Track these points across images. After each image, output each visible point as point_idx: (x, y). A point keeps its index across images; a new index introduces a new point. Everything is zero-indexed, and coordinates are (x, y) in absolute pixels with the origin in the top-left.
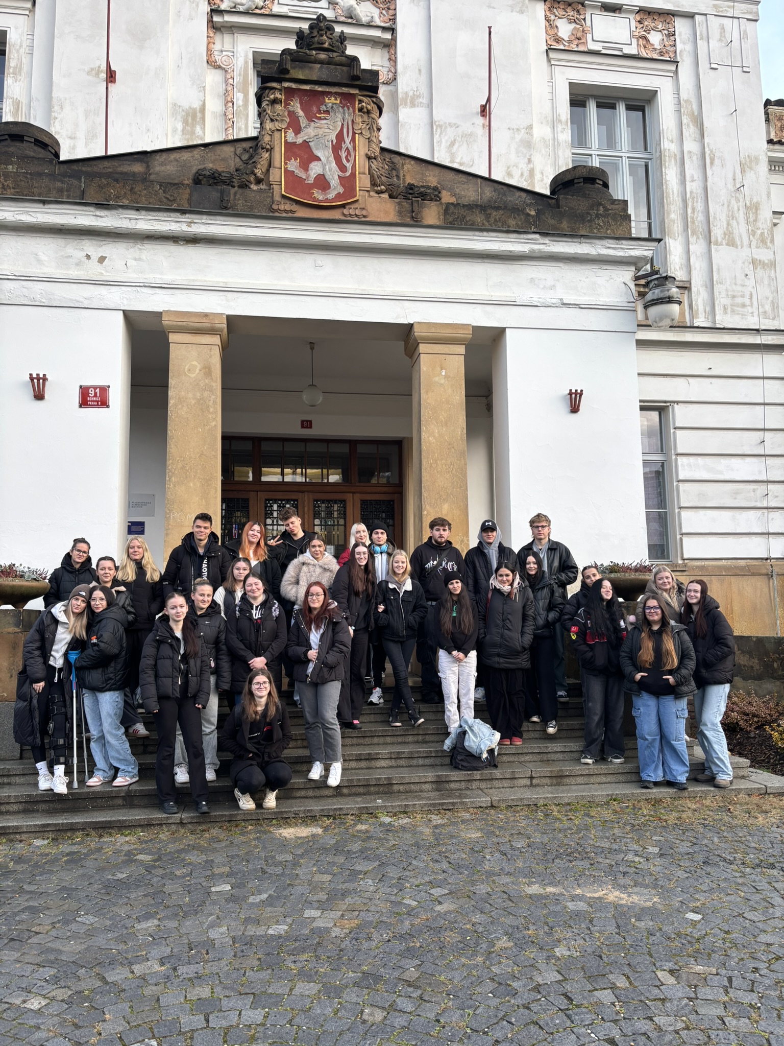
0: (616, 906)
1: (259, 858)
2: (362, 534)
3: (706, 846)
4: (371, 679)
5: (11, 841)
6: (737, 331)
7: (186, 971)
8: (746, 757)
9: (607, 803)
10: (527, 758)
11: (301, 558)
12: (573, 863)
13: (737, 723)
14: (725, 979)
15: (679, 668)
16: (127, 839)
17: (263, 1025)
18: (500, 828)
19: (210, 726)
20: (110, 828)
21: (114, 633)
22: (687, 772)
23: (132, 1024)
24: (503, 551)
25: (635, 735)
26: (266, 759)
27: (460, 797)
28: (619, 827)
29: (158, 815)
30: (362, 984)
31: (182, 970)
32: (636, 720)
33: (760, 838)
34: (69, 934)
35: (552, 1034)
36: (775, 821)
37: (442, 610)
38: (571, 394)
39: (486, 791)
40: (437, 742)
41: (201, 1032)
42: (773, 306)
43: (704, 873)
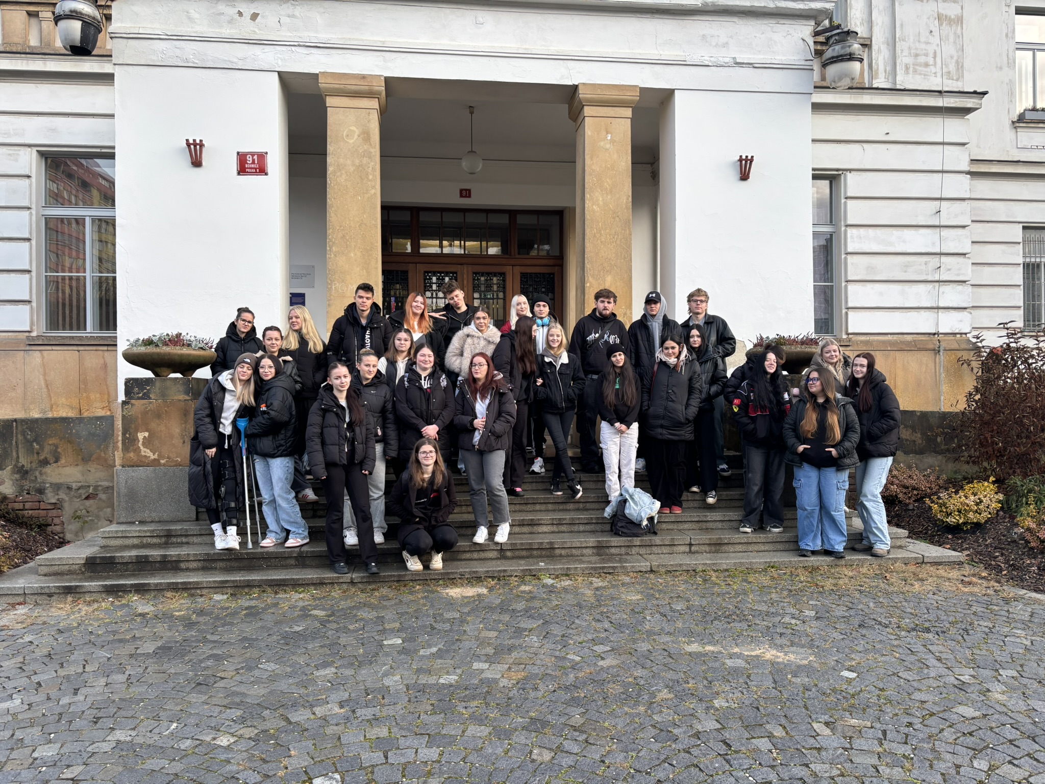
0: (773, 664)
1: (428, 616)
2: (523, 306)
3: (862, 610)
4: (532, 449)
5: (192, 595)
6: (918, 93)
7: (365, 713)
8: (903, 528)
9: (765, 570)
10: (686, 526)
11: (466, 330)
12: (732, 625)
13: (896, 496)
14: (880, 732)
15: (842, 441)
16: (301, 596)
17: (439, 762)
18: (660, 591)
19: (377, 492)
20: (284, 585)
21: (283, 401)
22: (845, 541)
23: (316, 760)
24: (667, 323)
25: (795, 506)
26: (433, 523)
27: (620, 561)
28: (777, 592)
29: (329, 575)
30: (530, 728)
31: (359, 712)
32: (797, 491)
33: (917, 604)
34: (252, 679)
35: (712, 776)
36: (931, 588)
37: (605, 381)
38: (741, 160)
39: (645, 556)
40: (598, 509)
41: (380, 767)
42: (958, 66)
43: (859, 635)
